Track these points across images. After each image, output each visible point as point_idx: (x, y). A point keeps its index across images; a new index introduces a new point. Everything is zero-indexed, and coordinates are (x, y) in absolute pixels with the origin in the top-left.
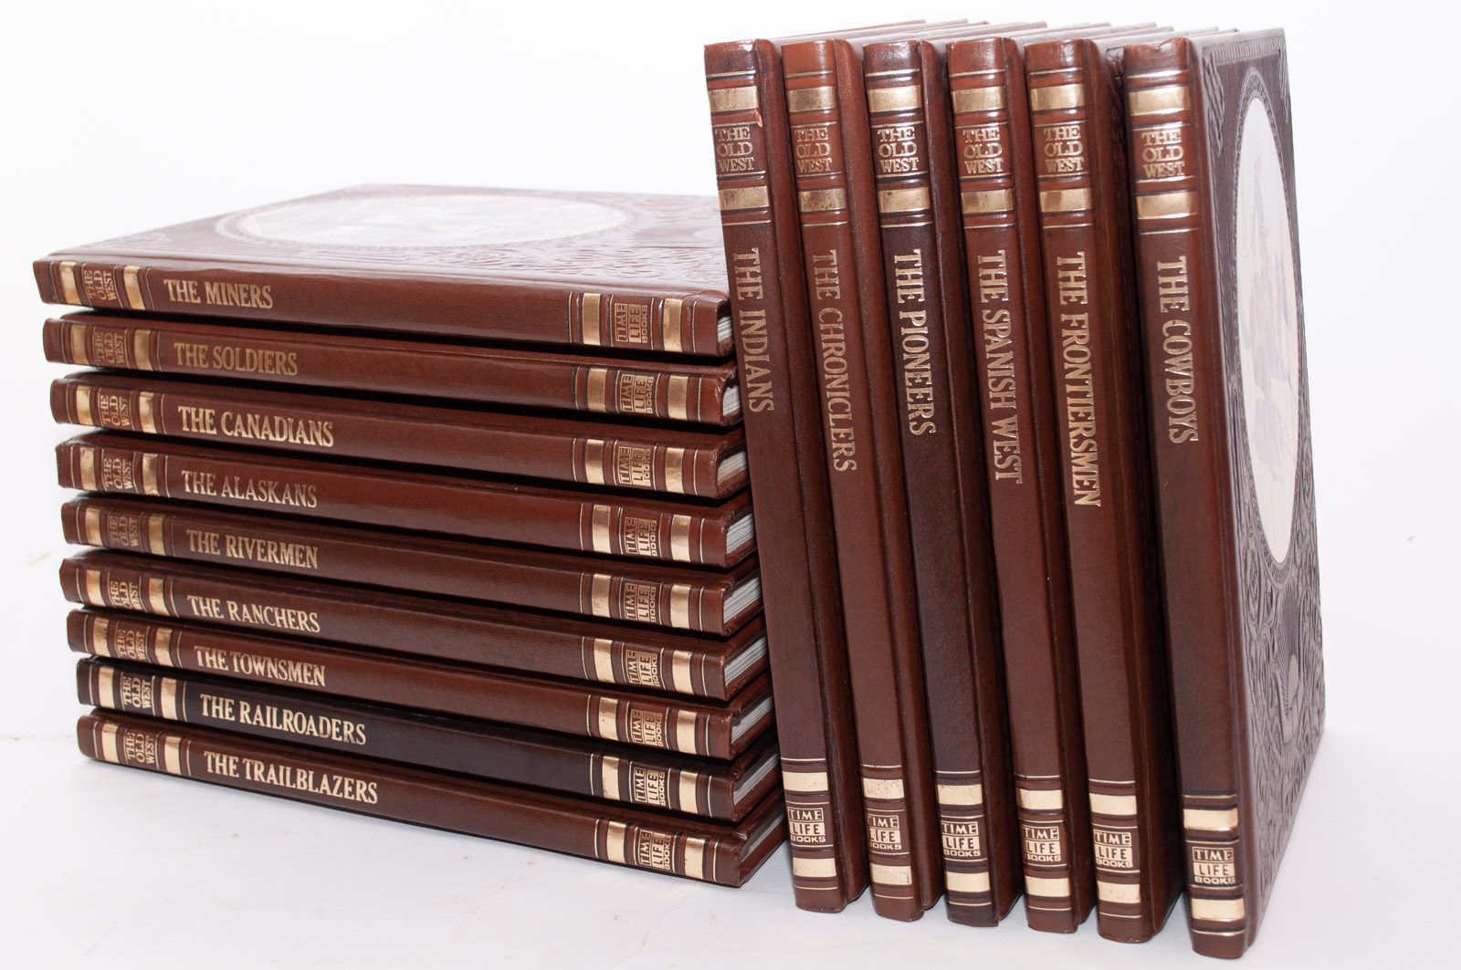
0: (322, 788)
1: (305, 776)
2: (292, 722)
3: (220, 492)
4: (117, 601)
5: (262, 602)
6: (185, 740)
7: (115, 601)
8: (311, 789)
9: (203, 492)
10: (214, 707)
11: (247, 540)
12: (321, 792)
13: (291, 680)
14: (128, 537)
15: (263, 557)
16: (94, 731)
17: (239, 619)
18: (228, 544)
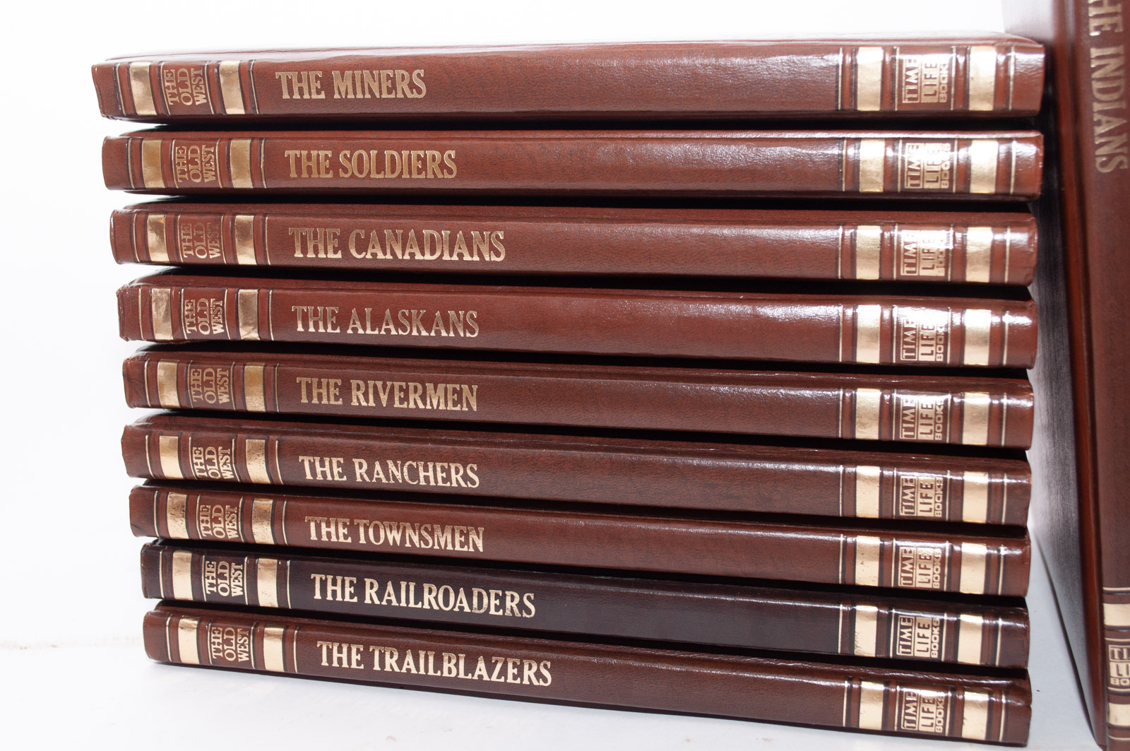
0: (477, 673)
1: (454, 661)
2: (436, 598)
3: (344, 328)
4: (201, 471)
5: (401, 456)
6: (289, 631)
7: (199, 469)
8: (462, 675)
9: (321, 330)
10: (330, 588)
11: (379, 384)
12: (476, 677)
13: (436, 547)
14: (216, 393)
15: (401, 403)
16: (167, 628)
17: (367, 479)
18: (354, 392)
